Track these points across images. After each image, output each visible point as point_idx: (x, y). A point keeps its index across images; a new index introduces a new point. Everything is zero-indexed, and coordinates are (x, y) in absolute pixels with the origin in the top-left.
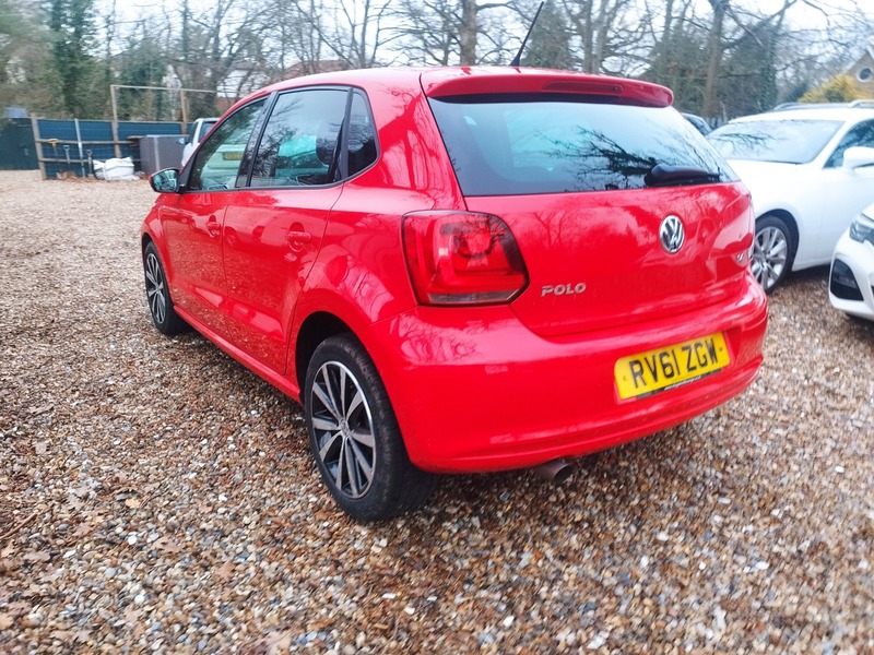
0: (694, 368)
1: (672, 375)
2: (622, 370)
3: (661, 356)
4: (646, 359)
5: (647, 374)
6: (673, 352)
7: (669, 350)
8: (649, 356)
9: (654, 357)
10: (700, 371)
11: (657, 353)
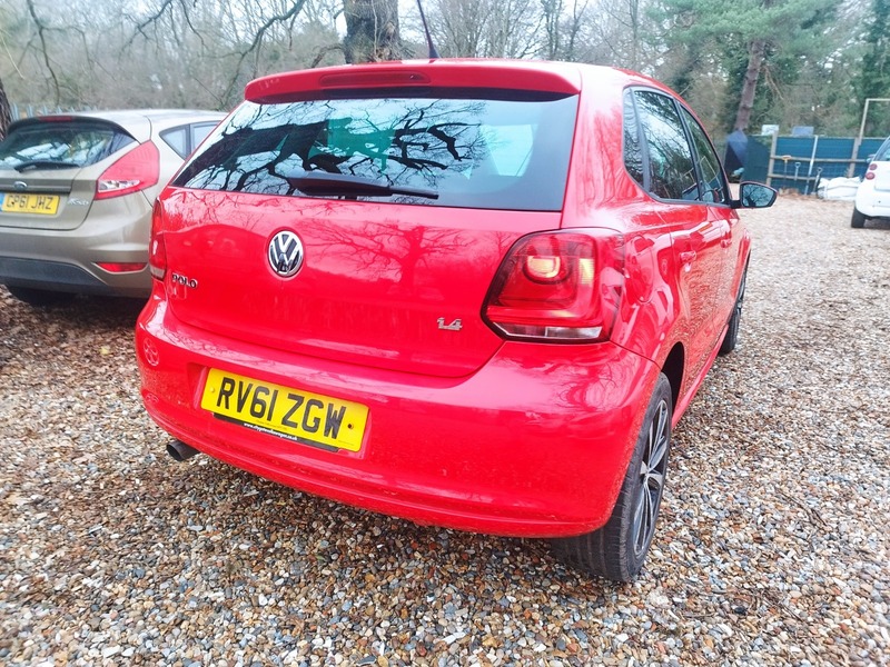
0: (294, 425)
1: (260, 415)
2: (214, 381)
3: (259, 389)
4: (241, 384)
5: (234, 399)
6: (276, 393)
7: (272, 388)
8: (247, 382)
9: (250, 386)
10: (299, 432)
11: (256, 384)
